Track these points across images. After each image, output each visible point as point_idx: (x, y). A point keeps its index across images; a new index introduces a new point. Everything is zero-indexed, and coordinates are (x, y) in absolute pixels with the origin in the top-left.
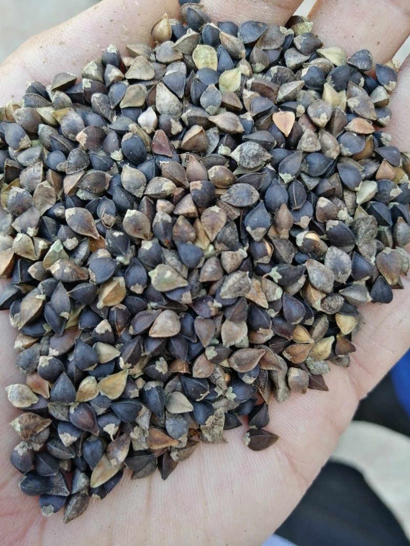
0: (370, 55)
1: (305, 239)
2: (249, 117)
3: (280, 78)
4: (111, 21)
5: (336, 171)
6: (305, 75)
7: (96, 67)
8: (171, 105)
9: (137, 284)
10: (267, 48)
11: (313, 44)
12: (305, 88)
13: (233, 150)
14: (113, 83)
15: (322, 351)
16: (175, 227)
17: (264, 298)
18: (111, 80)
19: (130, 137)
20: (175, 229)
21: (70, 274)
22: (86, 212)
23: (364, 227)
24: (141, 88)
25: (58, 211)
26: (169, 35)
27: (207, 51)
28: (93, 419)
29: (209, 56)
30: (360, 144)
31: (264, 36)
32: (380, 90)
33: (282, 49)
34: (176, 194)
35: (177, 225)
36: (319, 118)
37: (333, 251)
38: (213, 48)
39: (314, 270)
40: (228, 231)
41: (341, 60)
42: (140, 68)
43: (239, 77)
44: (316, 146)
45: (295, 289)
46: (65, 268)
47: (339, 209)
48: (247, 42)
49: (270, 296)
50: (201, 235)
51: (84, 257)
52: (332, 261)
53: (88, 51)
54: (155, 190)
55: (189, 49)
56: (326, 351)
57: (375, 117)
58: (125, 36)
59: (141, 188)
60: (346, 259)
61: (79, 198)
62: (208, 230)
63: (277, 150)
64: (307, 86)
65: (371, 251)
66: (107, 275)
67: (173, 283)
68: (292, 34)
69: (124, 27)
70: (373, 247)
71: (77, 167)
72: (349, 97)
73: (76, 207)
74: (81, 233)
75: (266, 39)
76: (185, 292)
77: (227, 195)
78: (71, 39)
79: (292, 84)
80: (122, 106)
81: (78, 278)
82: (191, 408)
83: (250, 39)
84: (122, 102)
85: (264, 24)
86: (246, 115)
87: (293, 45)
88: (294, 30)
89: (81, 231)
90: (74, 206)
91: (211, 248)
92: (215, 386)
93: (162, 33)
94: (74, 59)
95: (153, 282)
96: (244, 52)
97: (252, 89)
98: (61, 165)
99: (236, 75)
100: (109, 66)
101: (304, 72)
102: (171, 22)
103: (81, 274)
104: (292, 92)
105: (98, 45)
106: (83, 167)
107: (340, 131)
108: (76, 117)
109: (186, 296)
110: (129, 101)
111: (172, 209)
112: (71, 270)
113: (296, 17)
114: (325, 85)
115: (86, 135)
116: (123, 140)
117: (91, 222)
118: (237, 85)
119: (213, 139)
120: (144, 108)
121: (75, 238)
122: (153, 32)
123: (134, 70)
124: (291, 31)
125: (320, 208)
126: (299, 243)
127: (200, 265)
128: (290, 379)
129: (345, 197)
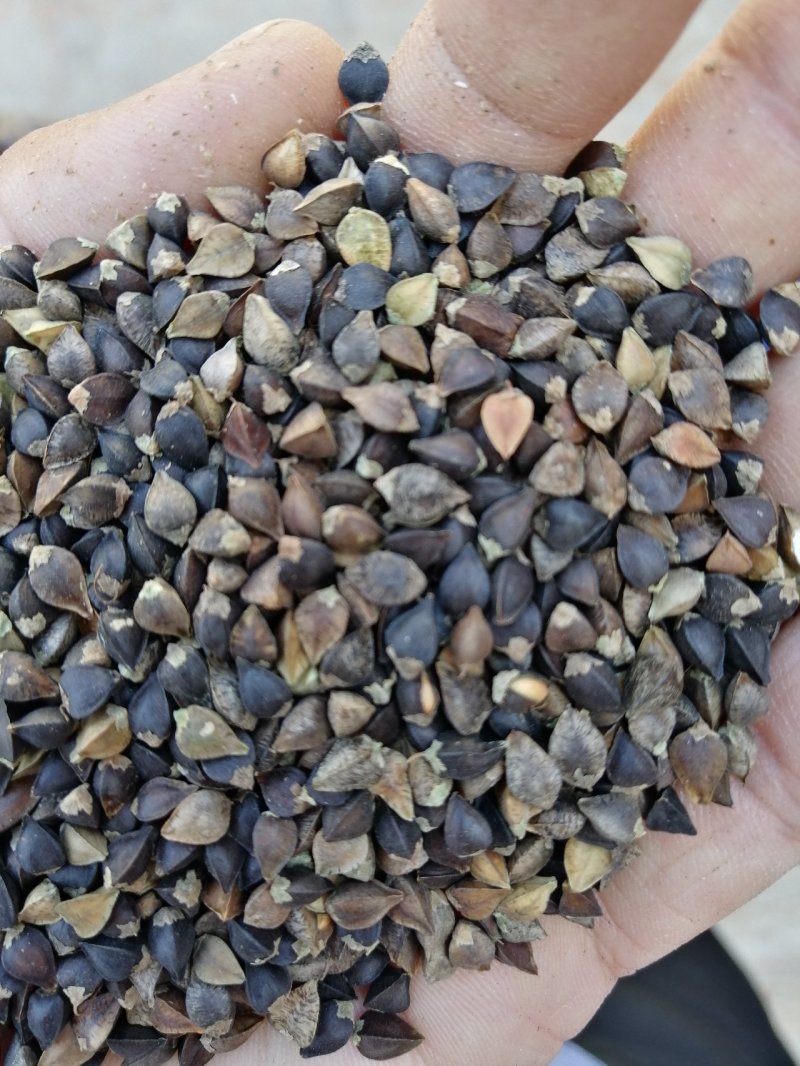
0: (747, 273)
1: (510, 692)
2: (433, 397)
3: (525, 304)
4: (175, 134)
5: (612, 543)
6: (584, 306)
7: (130, 236)
8: (269, 348)
9: (149, 732)
10: (513, 221)
11: (619, 225)
12: (578, 333)
13: (386, 470)
14: (160, 279)
15: (526, 908)
16: (236, 627)
17: (407, 798)
18: (157, 272)
19: (174, 412)
20: (235, 631)
21: (18, 689)
22: (69, 559)
23: (646, 687)
24: (214, 302)
25: (20, 545)
26: (299, 174)
27: (369, 226)
28: (48, 961)
29: (373, 236)
30: (674, 491)
31: (507, 195)
32: (757, 353)
33: (549, 224)
34: (255, 550)
35: (242, 625)
36: (594, 416)
37: (572, 720)
38: (382, 219)
39: (519, 760)
40: (348, 649)
41: (677, 274)
42: (218, 252)
43: (432, 292)
44: (569, 484)
45: (476, 789)
46: (10, 676)
47: (600, 632)
48: (467, 209)
49: (421, 796)
50: (290, 649)
51: (57, 652)
52: (565, 742)
53: (121, 195)
54: (206, 544)
55: (333, 216)
56: (537, 907)
57: (726, 422)
58: (203, 168)
59: (183, 529)
60: (597, 744)
61: (63, 521)
62: (308, 641)
63: (485, 480)
64: (583, 329)
65: (659, 732)
66: (91, 705)
67: (217, 747)
68: (577, 194)
69: (202, 148)
70: (665, 723)
71: (67, 454)
72: (678, 365)
73: (56, 544)
74: (54, 604)
75: (511, 203)
76: (241, 767)
77: (357, 570)
78: (89, 164)
79: (549, 324)
80: (170, 333)
81: (37, 694)
82: (241, 978)
83: (475, 204)
84: (171, 326)
85: (507, 170)
86: (428, 392)
87: (573, 221)
88: (584, 182)
89: (54, 599)
90: (51, 540)
91: (312, 677)
92: (294, 939)
93: (284, 170)
94: (94, 211)
95: (178, 735)
96: (453, 232)
97: (457, 327)
98: (36, 446)
99: (425, 287)
100: (158, 240)
101: (584, 295)
102: (311, 142)
103: (44, 687)
104: (545, 344)
105: (144, 185)
106: (80, 454)
107: (638, 448)
108: (79, 344)
109: (242, 776)
110: (186, 326)
111: (239, 584)
112: (22, 679)
113: (600, 145)
114: (625, 333)
115: (87, 394)
116: (159, 418)
117: (79, 582)
118: (425, 311)
119: (349, 437)
120: (220, 341)
121: (40, 616)
122: (265, 165)
123: (207, 255)
124: (576, 184)
125: (556, 629)
126: (498, 697)
127: (281, 713)
128: (452, 948)
129: (626, 602)
